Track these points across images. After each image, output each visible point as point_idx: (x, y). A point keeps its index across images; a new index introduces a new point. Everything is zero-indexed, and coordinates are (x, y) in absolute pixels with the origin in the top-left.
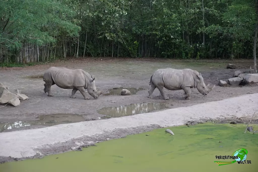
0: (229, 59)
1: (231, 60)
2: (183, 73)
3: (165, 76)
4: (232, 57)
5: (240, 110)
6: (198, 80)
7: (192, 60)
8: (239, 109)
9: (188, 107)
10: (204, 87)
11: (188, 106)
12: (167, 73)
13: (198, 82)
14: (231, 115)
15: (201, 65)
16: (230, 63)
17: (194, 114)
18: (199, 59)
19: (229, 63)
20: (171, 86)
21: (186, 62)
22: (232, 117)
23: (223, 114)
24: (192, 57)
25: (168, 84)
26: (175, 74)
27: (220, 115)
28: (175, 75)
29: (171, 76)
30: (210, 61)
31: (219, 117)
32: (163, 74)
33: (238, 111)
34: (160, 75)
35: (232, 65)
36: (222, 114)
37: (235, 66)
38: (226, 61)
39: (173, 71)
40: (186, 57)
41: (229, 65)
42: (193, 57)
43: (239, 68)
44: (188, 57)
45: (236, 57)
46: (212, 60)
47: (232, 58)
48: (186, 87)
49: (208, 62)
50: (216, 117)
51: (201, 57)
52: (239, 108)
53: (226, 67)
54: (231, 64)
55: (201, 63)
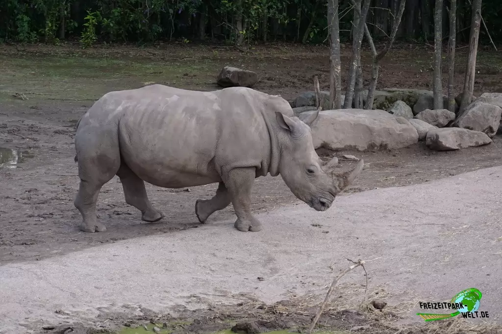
0: (225, 44)
1: (234, 48)
2: (216, 107)
3: (131, 119)
4: (238, 37)
5: (274, 271)
6: (283, 137)
7: (60, 49)
8: (271, 266)
9: (45, 262)
10: (312, 168)
11: (47, 257)
12: (142, 108)
13: (287, 148)
14: (234, 292)
15: (102, 69)
16: (231, 62)
17: (73, 295)
18: (94, 43)
19: (223, 61)
20: (161, 164)
21: (33, 54)
22: (240, 302)
23: (201, 290)
24: (63, 36)
25: (146, 156)
26: (180, 110)
27: (186, 294)
28: (180, 115)
29: (159, 117)
30: (144, 51)
31: (182, 302)
32: (124, 114)
33: (265, 277)
34: (110, 117)
35: (238, 73)
36: (197, 292)
37: (250, 75)
38: (215, 52)
39: (175, 98)
40: (34, 34)
41: (223, 71)
42: (67, 35)
43: (271, 86)
44: (43, 35)
45: (257, 38)
46: (151, 50)
47: (240, 40)
48: (236, 170)
49: (136, 59)
50: (172, 304)
51: (103, 36)
52: (270, 260)
53: (215, 81)
54: (232, 69)
55: (104, 63)
